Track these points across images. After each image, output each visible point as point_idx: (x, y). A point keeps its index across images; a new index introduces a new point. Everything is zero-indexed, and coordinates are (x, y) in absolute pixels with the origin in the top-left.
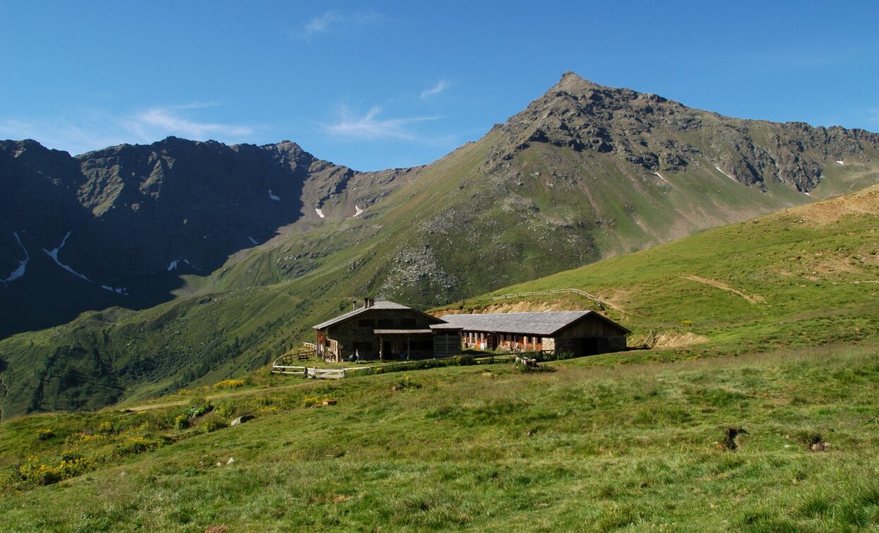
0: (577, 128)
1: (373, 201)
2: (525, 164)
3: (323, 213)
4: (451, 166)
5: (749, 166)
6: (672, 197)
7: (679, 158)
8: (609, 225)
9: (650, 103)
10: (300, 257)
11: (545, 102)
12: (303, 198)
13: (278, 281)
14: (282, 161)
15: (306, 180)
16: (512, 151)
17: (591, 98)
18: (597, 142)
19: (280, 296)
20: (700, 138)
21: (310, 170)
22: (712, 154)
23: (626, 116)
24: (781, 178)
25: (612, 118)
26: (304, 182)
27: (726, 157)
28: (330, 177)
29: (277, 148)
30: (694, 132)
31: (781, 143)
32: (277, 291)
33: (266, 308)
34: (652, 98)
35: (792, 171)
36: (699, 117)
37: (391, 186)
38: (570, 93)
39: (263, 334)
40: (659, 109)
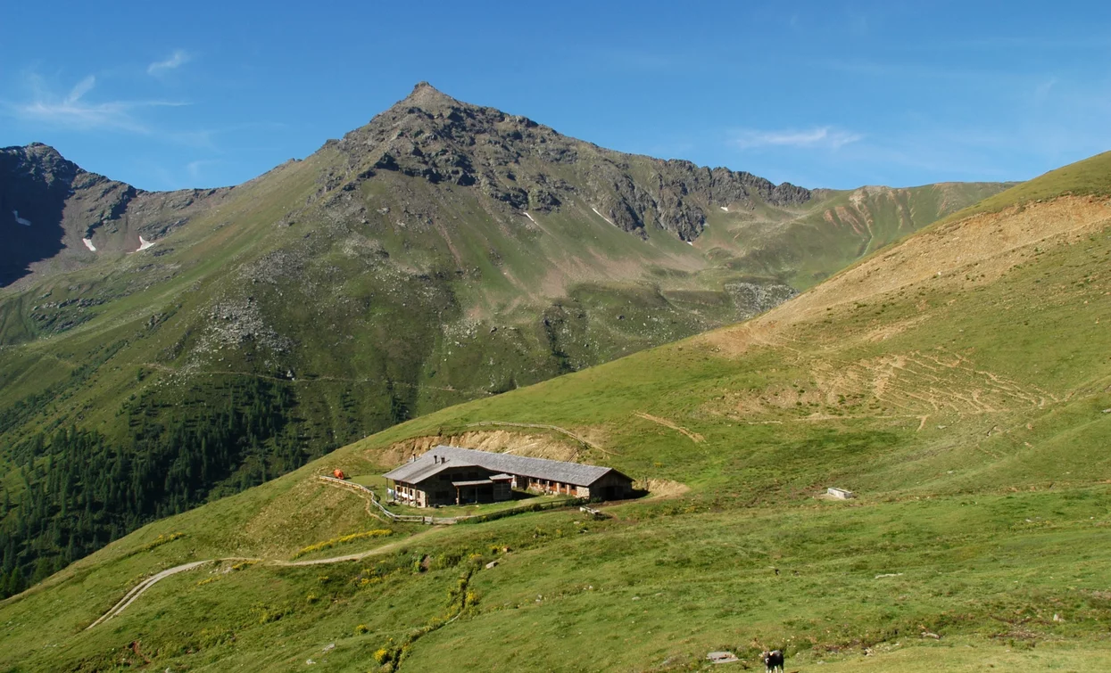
0: (433, 154)
1: (164, 231)
2: (371, 196)
3: (94, 245)
4: (270, 190)
5: (629, 209)
6: (543, 243)
7: (551, 196)
8: (472, 275)
9: (519, 128)
10: (65, 304)
11: (394, 119)
12: (64, 224)
13: (33, 337)
14: (32, 172)
15: (68, 198)
16: (354, 180)
17: (450, 117)
18: (457, 172)
19: (44, 359)
20: (575, 173)
21: (73, 185)
22: (590, 193)
23: (490, 142)
24: (663, 225)
25: (474, 143)
26: (65, 202)
27: (604, 197)
28: (103, 196)
29: (24, 154)
30: (568, 165)
31: (664, 184)
32: (39, 352)
33: (23, 375)
34: (521, 122)
35: (675, 217)
36: (574, 148)
37: (189, 211)
38: (424, 110)
39: (25, 411)
40: (529, 136)
